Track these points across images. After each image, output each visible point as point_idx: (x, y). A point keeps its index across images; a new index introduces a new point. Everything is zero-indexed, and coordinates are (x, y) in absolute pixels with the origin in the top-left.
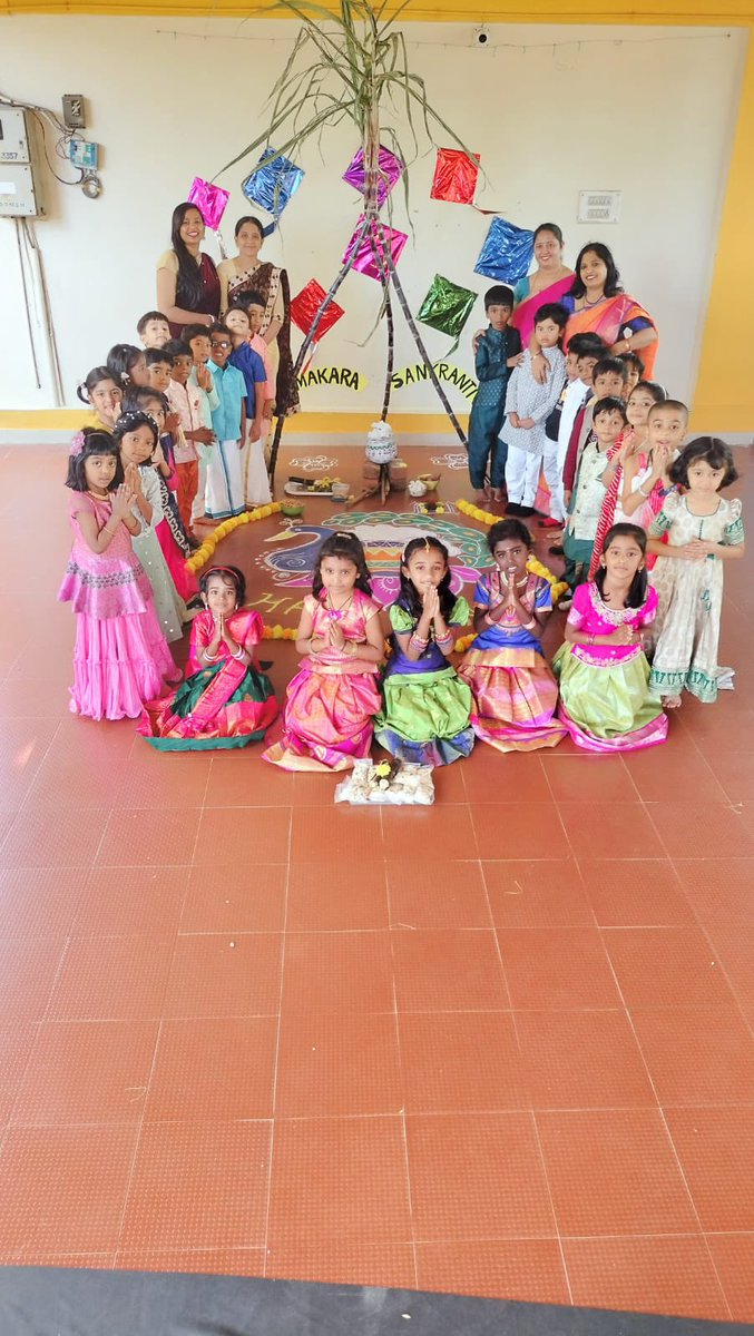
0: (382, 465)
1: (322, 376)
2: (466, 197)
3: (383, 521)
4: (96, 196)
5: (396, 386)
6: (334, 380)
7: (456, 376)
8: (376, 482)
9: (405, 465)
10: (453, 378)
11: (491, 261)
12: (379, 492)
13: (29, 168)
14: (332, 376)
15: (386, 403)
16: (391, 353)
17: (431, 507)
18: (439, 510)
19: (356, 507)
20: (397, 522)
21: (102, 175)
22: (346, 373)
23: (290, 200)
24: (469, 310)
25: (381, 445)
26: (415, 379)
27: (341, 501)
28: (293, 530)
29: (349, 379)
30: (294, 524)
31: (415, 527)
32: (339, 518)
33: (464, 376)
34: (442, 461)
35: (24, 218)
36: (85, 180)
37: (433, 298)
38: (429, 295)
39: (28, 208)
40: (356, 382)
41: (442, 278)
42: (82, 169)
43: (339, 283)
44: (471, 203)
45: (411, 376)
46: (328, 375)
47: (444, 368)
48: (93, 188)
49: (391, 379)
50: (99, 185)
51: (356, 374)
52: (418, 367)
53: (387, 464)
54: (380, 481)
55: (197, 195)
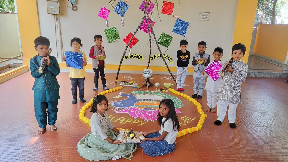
0: (147, 78)
1: (132, 56)
2: (170, 14)
3: (147, 93)
4: (76, 10)
5: (151, 59)
6: (135, 57)
7: (167, 57)
8: (146, 83)
9: (154, 78)
10: (166, 58)
11: (177, 29)
12: (146, 85)
13: (58, 2)
14: (135, 56)
15: (149, 63)
16: (150, 50)
17: (161, 90)
18: (164, 91)
19: (140, 89)
20: (151, 93)
21: (77, 5)
22: (138, 56)
23: (125, 13)
24: (171, 41)
25: (147, 73)
26: (156, 57)
27: (136, 87)
28: (121, 95)
29: (139, 57)
30: (121, 94)
31: (157, 95)
32: (135, 92)
33: (169, 57)
34: (163, 78)
35: (57, 15)
36: (73, 7)
37: (161, 38)
39: (57, 12)
40: (141, 58)
41: (164, 33)
42: (72, 4)
43: (137, 31)
44: (172, 15)
45: (155, 57)
46: (134, 56)
47: (164, 55)
48: (75, 9)
49: (150, 57)
50: (77, 8)
51: (141, 56)
52: (157, 55)
53: (149, 78)
54: (147, 82)
55: (102, 11)
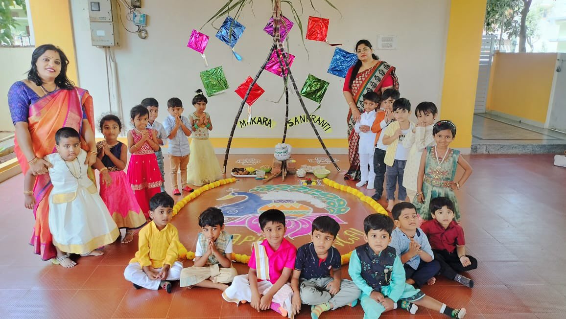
0: (283, 161)
1: (254, 121)
2: (323, 39)
3: (283, 189)
4: (145, 38)
5: (290, 126)
6: (259, 123)
7: (319, 121)
8: (280, 170)
9: (295, 161)
11: (336, 67)
12: (281, 175)
13: (112, 24)
14: (259, 121)
15: (285, 132)
16: (287, 107)
17: (309, 182)
18: (313, 184)
19: (270, 182)
20: (290, 189)
21: (148, 29)
22: (265, 120)
23: (238, 40)
24: (325, 90)
25: (282, 151)
26: (300, 122)
27: (261, 179)
28: (233, 194)
29: (267, 122)
30: (234, 191)
31: (300, 192)
32: (259, 188)
33: (324, 121)
34: (313, 161)
35: (109, 47)
36: (140, 31)
37: (308, 84)
38: (306, 83)
39: (111, 42)
40: (270, 124)
41: (312, 76)
42: (139, 26)
43: (261, 73)
44: (325, 41)
45: (297, 121)
46: (256, 120)
47: (313, 117)
48: (143, 34)
49: (287, 122)
50: (147, 33)
51: (270, 120)
52: (301, 117)
53: (285, 161)
54: (282, 169)
55: (193, 38)
